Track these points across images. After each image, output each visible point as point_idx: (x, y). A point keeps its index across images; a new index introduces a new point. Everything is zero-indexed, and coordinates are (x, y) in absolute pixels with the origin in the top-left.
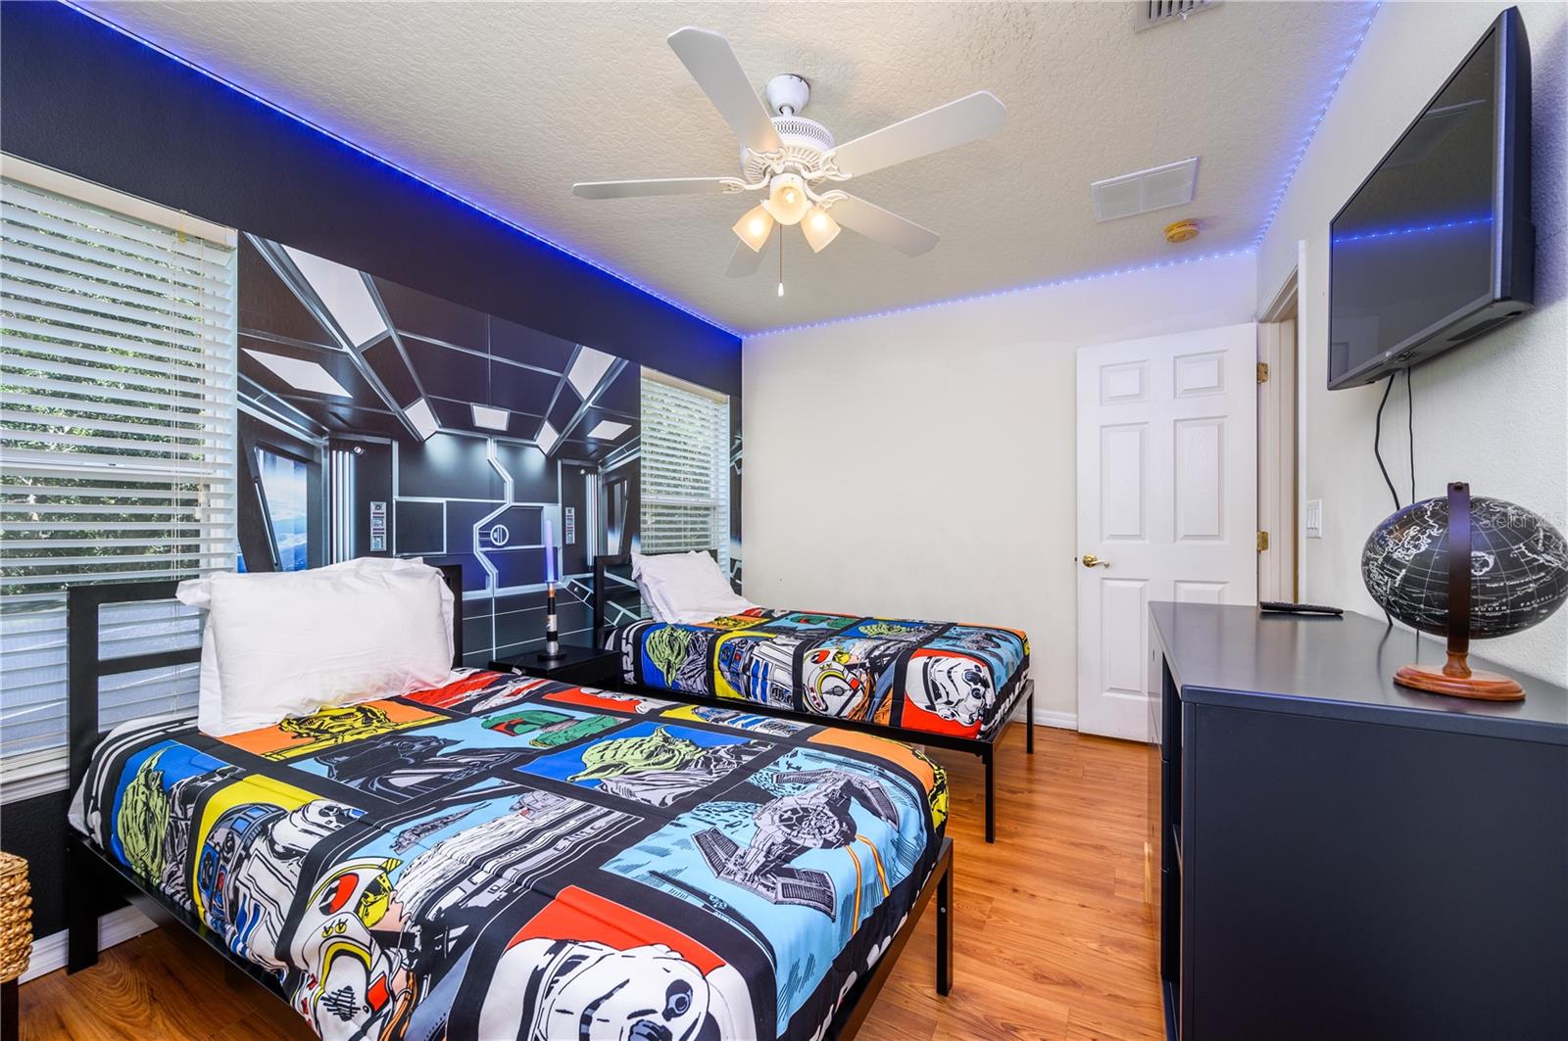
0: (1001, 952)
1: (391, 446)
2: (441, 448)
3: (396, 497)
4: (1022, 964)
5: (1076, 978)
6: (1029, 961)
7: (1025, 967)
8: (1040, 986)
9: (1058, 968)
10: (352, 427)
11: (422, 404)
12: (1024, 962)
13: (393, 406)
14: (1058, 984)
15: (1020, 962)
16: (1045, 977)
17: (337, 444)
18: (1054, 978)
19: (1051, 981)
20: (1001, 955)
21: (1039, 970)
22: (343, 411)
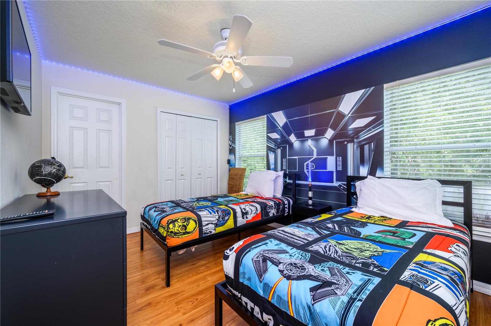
0: (164, 302)
1: (287, 146)
2: (297, 144)
3: (288, 157)
4: (156, 303)
5: (140, 312)
6: (155, 306)
7: (155, 304)
8: (148, 303)
9: (146, 310)
10: (281, 144)
11: (293, 135)
12: (156, 304)
13: (287, 137)
14: (143, 307)
15: (157, 304)
16: (148, 305)
17: (279, 148)
18: (145, 307)
19: (145, 306)
20: (163, 301)
21: (150, 306)
22: (279, 141)
